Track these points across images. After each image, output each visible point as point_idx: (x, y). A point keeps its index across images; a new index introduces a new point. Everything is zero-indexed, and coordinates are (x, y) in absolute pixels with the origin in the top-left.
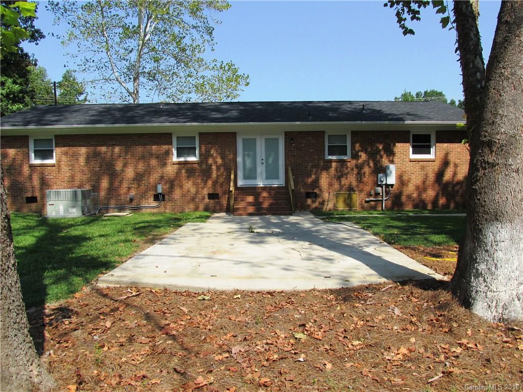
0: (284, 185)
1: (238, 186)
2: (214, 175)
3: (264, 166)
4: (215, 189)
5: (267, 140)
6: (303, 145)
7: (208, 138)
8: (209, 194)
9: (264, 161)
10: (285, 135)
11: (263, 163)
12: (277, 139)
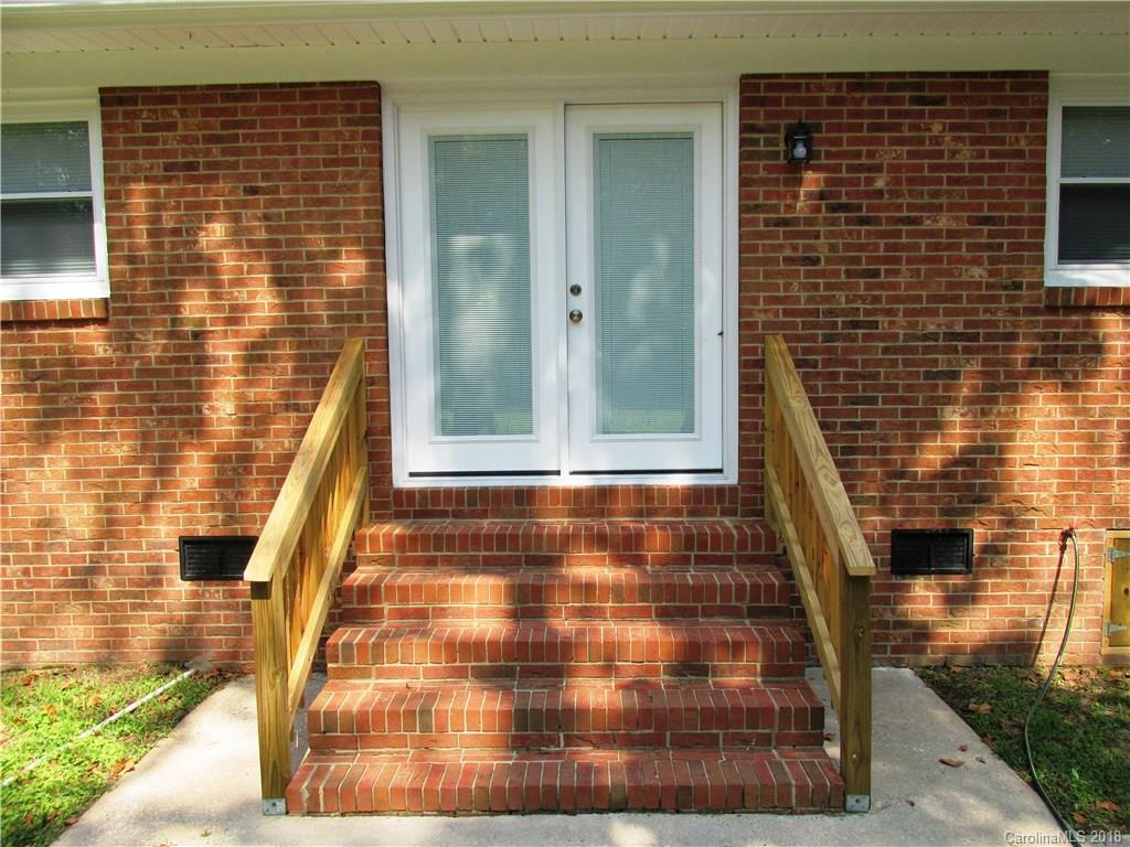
0: (731, 478)
1: (401, 480)
2: (223, 408)
3: (585, 336)
4: (228, 508)
5: (604, 142)
6: (880, 184)
7: (172, 127)
8: (189, 544)
9: (583, 303)
10: (744, 102)
11: (575, 317)
12: (684, 141)
